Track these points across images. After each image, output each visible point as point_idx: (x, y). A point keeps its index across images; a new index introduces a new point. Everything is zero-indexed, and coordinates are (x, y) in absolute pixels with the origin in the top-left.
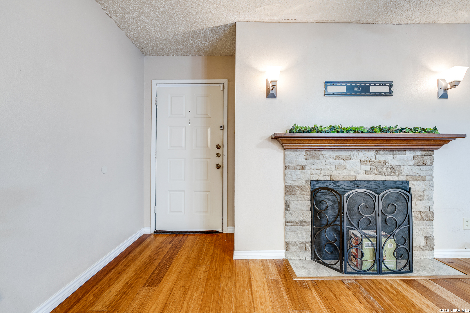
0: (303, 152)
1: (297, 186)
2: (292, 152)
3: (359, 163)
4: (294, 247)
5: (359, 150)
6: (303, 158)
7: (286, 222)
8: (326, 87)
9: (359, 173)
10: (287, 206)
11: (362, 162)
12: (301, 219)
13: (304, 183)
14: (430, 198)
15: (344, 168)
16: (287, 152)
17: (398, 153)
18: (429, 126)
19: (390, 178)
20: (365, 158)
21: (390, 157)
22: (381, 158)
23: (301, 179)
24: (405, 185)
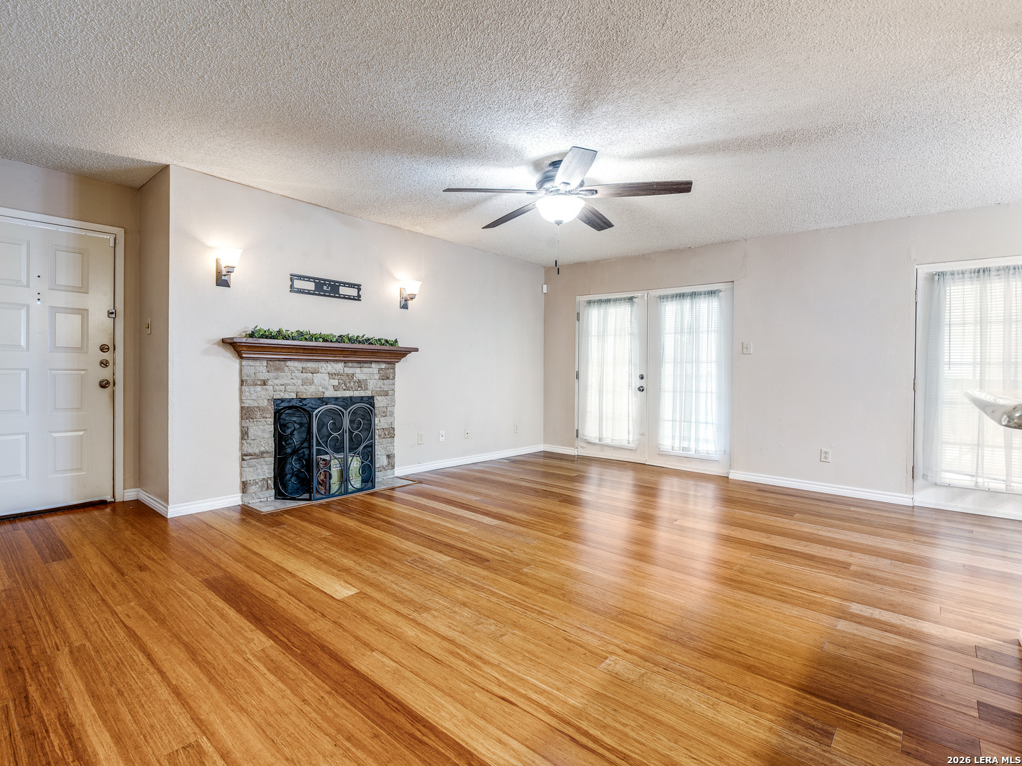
0: (264, 363)
1: (258, 407)
2: (251, 363)
3: (327, 377)
4: (253, 487)
5: (327, 361)
6: (264, 369)
7: (242, 456)
8: (292, 280)
9: (327, 389)
10: (244, 434)
11: (331, 375)
12: (262, 449)
13: (265, 403)
14: (392, 414)
15: (312, 383)
16: (244, 363)
17: (365, 365)
18: (391, 338)
19: (357, 394)
20: (334, 371)
21: (358, 370)
22: (349, 371)
23: (262, 398)
24: (370, 400)
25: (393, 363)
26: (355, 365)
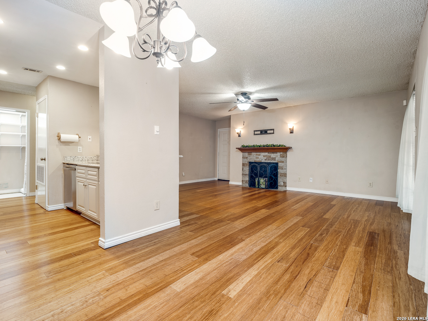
0: (247, 153)
1: (245, 163)
2: (244, 153)
4: (244, 182)
5: (263, 152)
6: (247, 155)
7: (242, 174)
8: (254, 132)
9: (262, 160)
10: (243, 169)
11: (264, 156)
12: (246, 173)
13: (247, 163)
14: (286, 169)
15: (258, 158)
17: (275, 153)
18: (282, 144)
19: (272, 162)
20: (265, 155)
21: (272, 155)
22: (270, 155)
23: (246, 161)
24: (277, 164)
25: (286, 152)
26: (271, 153)
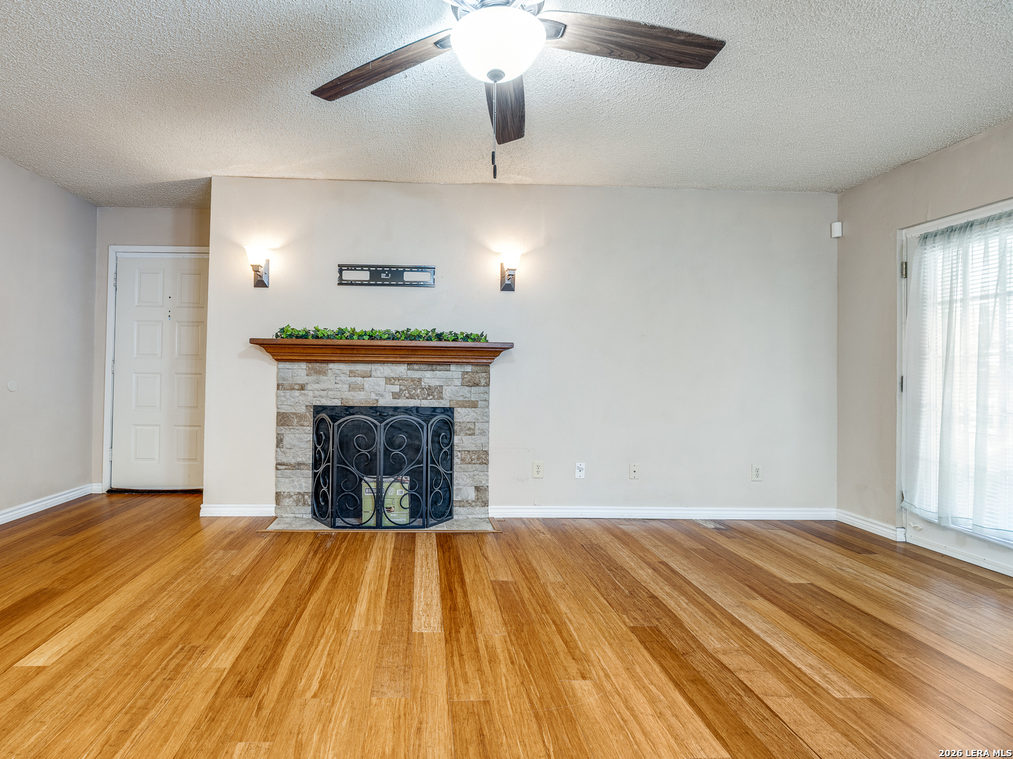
0: (304, 365)
1: (294, 414)
2: (288, 365)
3: (382, 382)
4: (287, 500)
5: (384, 362)
6: (304, 372)
7: (277, 465)
8: (341, 271)
9: (382, 396)
10: (279, 442)
11: (389, 380)
12: (299, 460)
13: (302, 410)
14: (484, 433)
15: (362, 388)
16: (282, 365)
17: (439, 367)
18: (476, 331)
19: (426, 403)
20: (393, 375)
21: (429, 374)
22: (416, 375)
23: (300, 403)
24: (449, 411)
25: (488, 365)
26: (423, 367)
